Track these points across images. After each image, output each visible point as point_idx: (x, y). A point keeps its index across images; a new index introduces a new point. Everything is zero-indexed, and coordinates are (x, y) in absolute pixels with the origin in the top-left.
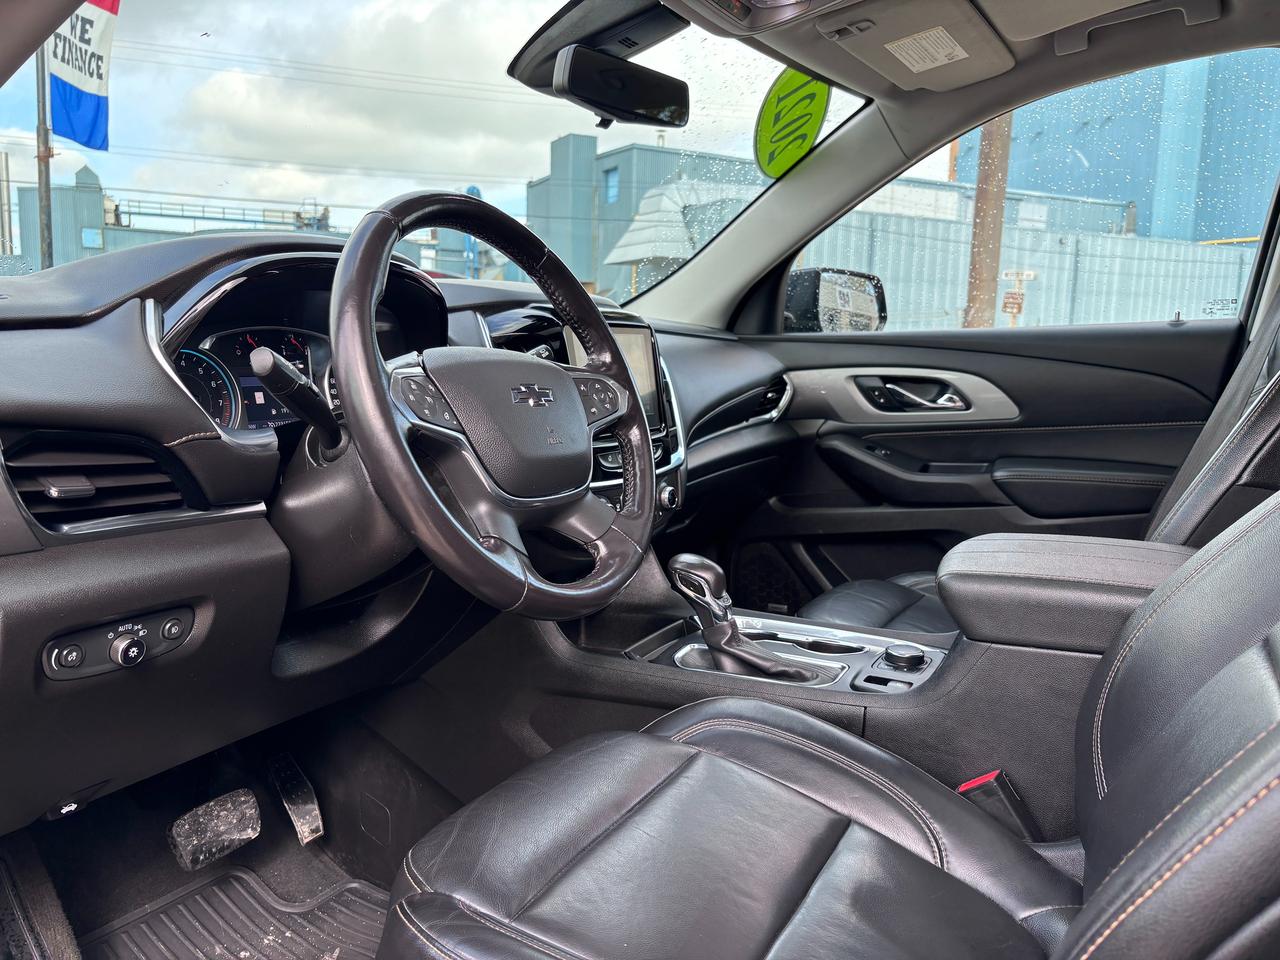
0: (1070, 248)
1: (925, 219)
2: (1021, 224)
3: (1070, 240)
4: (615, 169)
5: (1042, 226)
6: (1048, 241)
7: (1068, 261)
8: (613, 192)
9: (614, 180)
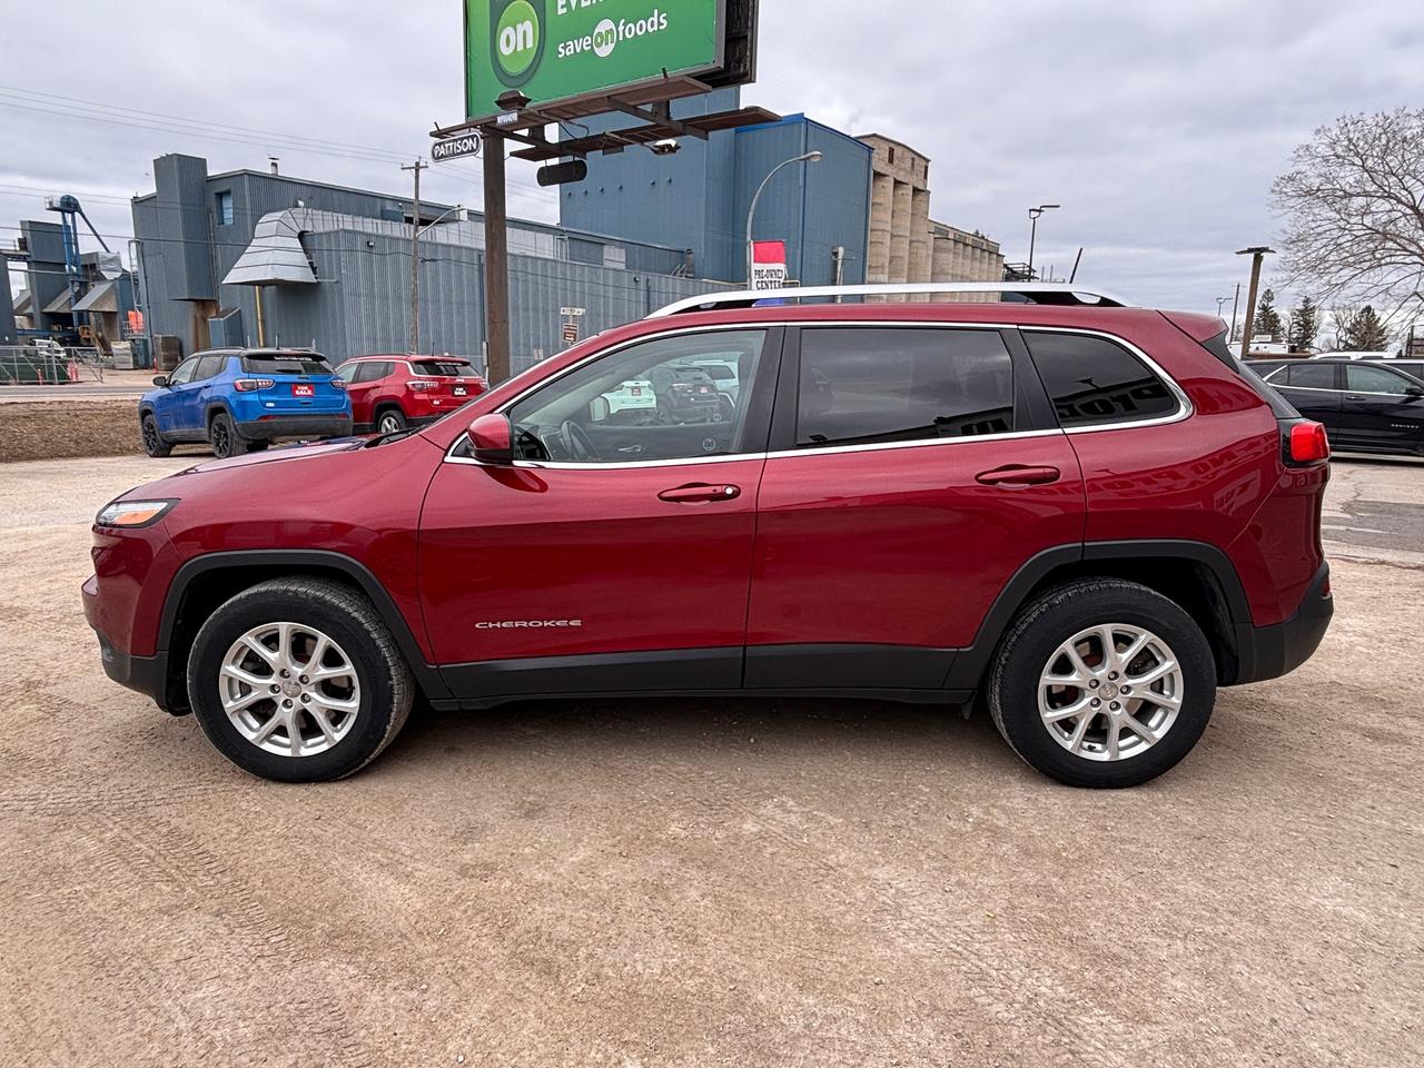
0: (642, 285)
1: (527, 257)
2: (607, 264)
3: (642, 279)
4: (228, 193)
5: (623, 267)
6: (626, 279)
7: (642, 295)
8: (229, 215)
9: (228, 204)
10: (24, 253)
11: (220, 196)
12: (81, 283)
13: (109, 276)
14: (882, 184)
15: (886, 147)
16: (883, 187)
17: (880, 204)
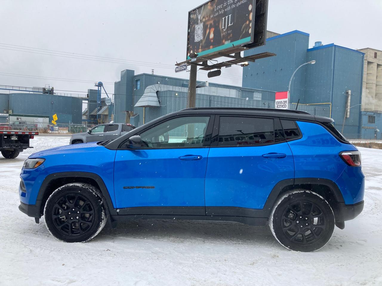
1: (225, 97)
4: (139, 80)
5: (260, 99)
8: (139, 86)
9: (139, 83)
10: (88, 98)
11: (137, 81)
12: (100, 106)
13: (108, 104)
14: (371, 66)
15: (373, 52)
16: (372, 67)
17: (371, 73)
